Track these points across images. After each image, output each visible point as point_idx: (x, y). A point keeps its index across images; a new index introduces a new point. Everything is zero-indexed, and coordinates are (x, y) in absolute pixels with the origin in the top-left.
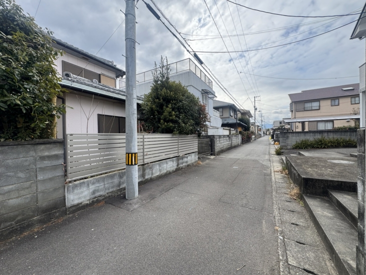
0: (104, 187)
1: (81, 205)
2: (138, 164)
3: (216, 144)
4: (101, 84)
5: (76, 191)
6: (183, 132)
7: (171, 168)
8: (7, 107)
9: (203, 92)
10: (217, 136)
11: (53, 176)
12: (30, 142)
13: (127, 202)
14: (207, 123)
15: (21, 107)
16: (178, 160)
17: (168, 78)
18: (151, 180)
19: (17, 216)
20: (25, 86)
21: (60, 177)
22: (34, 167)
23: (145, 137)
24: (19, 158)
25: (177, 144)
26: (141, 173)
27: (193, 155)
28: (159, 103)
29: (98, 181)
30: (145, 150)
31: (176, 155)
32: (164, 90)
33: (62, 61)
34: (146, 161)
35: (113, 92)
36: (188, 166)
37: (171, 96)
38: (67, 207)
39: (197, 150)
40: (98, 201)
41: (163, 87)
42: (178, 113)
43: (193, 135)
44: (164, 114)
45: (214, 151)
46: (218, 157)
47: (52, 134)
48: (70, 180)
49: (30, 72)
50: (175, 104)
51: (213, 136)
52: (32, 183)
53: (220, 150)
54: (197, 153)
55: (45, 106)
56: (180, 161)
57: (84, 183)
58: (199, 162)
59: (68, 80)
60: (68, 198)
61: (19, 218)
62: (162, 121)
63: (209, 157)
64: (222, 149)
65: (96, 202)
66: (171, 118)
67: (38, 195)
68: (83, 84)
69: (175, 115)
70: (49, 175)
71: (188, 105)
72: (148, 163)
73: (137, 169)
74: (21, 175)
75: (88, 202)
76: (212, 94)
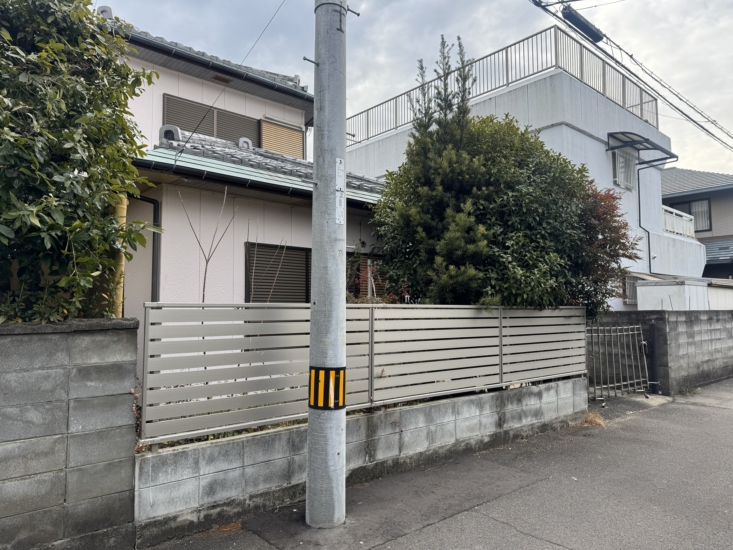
0: (243, 474)
1: (173, 525)
2: (348, 408)
3: (672, 349)
4: (262, 151)
5: (162, 478)
6: (516, 299)
7: (471, 429)
8: (12, 236)
9: (613, 143)
10: (678, 313)
11: (108, 425)
12: (59, 327)
13: (306, 535)
14: (624, 263)
15: (43, 235)
16: (501, 403)
17: (463, 110)
18: (397, 469)
19: (17, 529)
20: (57, 178)
21: (124, 430)
22: (64, 396)
23: (378, 314)
24: (33, 369)
25: (496, 341)
26: (361, 437)
27: (565, 388)
28: (432, 198)
29: (226, 453)
30: (378, 360)
31: (494, 381)
32: (450, 152)
33: (164, 95)
34: (380, 398)
35: (291, 173)
36: (544, 427)
37: (473, 172)
38: (137, 524)
39: (582, 369)
40: (222, 519)
41: (445, 142)
42: (499, 230)
43: (564, 311)
44: (448, 235)
45: (666, 375)
46: (680, 400)
47: (112, 305)
48: (149, 441)
49: (67, 141)
50: (489, 198)
51: (660, 315)
52: (56, 441)
53: (693, 371)
54: (584, 381)
55: (96, 227)
56: (511, 408)
57: (184, 453)
58: (591, 416)
59: (171, 147)
60: (140, 496)
61: (23, 535)
62: (439, 260)
63: (641, 399)
64: (706, 367)
65: (215, 521)
66: (471, 247)
67: (69, 476)
68: (207, 157)
69: (485, 237)
70: (96, 422)
71: (536, 200)
72: (386, 406)
73: (344, 425)
74: (34, 416)
75: (193, 518)
76: (656, 147)
